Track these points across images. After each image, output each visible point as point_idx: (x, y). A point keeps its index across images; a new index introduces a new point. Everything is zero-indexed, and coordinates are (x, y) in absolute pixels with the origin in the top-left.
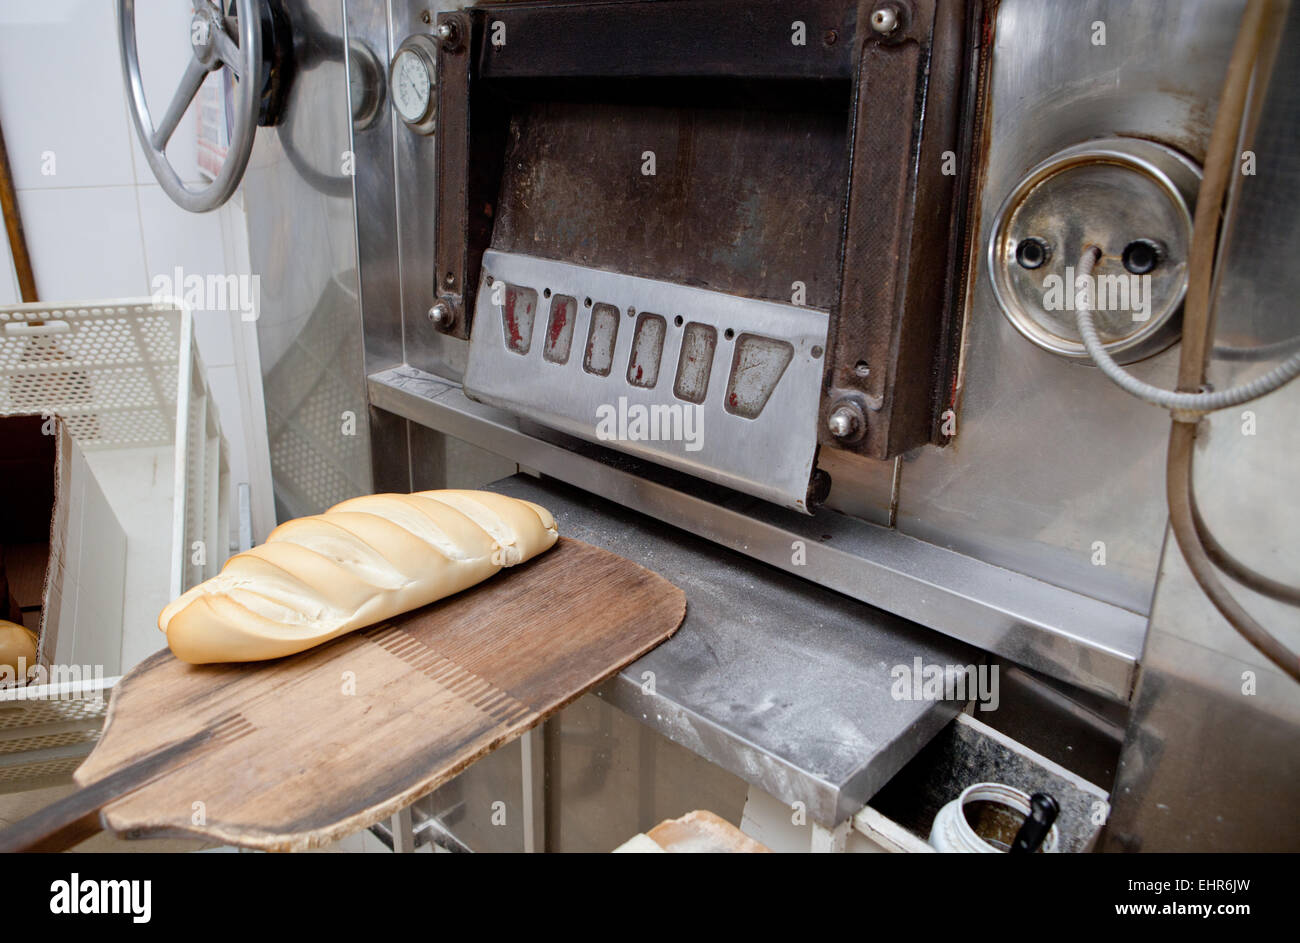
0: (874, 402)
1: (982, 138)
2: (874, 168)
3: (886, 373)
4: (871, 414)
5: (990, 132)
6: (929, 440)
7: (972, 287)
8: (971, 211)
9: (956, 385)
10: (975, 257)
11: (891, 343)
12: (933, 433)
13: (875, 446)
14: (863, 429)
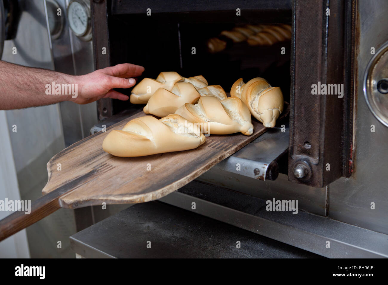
0: (314, 161)
1: (356, 32)
2: (305, 51)
3: (319, 147)
4: (314, 167)
5: (359, 29)
6: (342, 175)
7: (356, 102)
8: (353, 67)
9: (352, 148)
10: (356, 87)
11: (320, 133)
12: (343, 172)
13: (316, 182)
14: (310, 174)
